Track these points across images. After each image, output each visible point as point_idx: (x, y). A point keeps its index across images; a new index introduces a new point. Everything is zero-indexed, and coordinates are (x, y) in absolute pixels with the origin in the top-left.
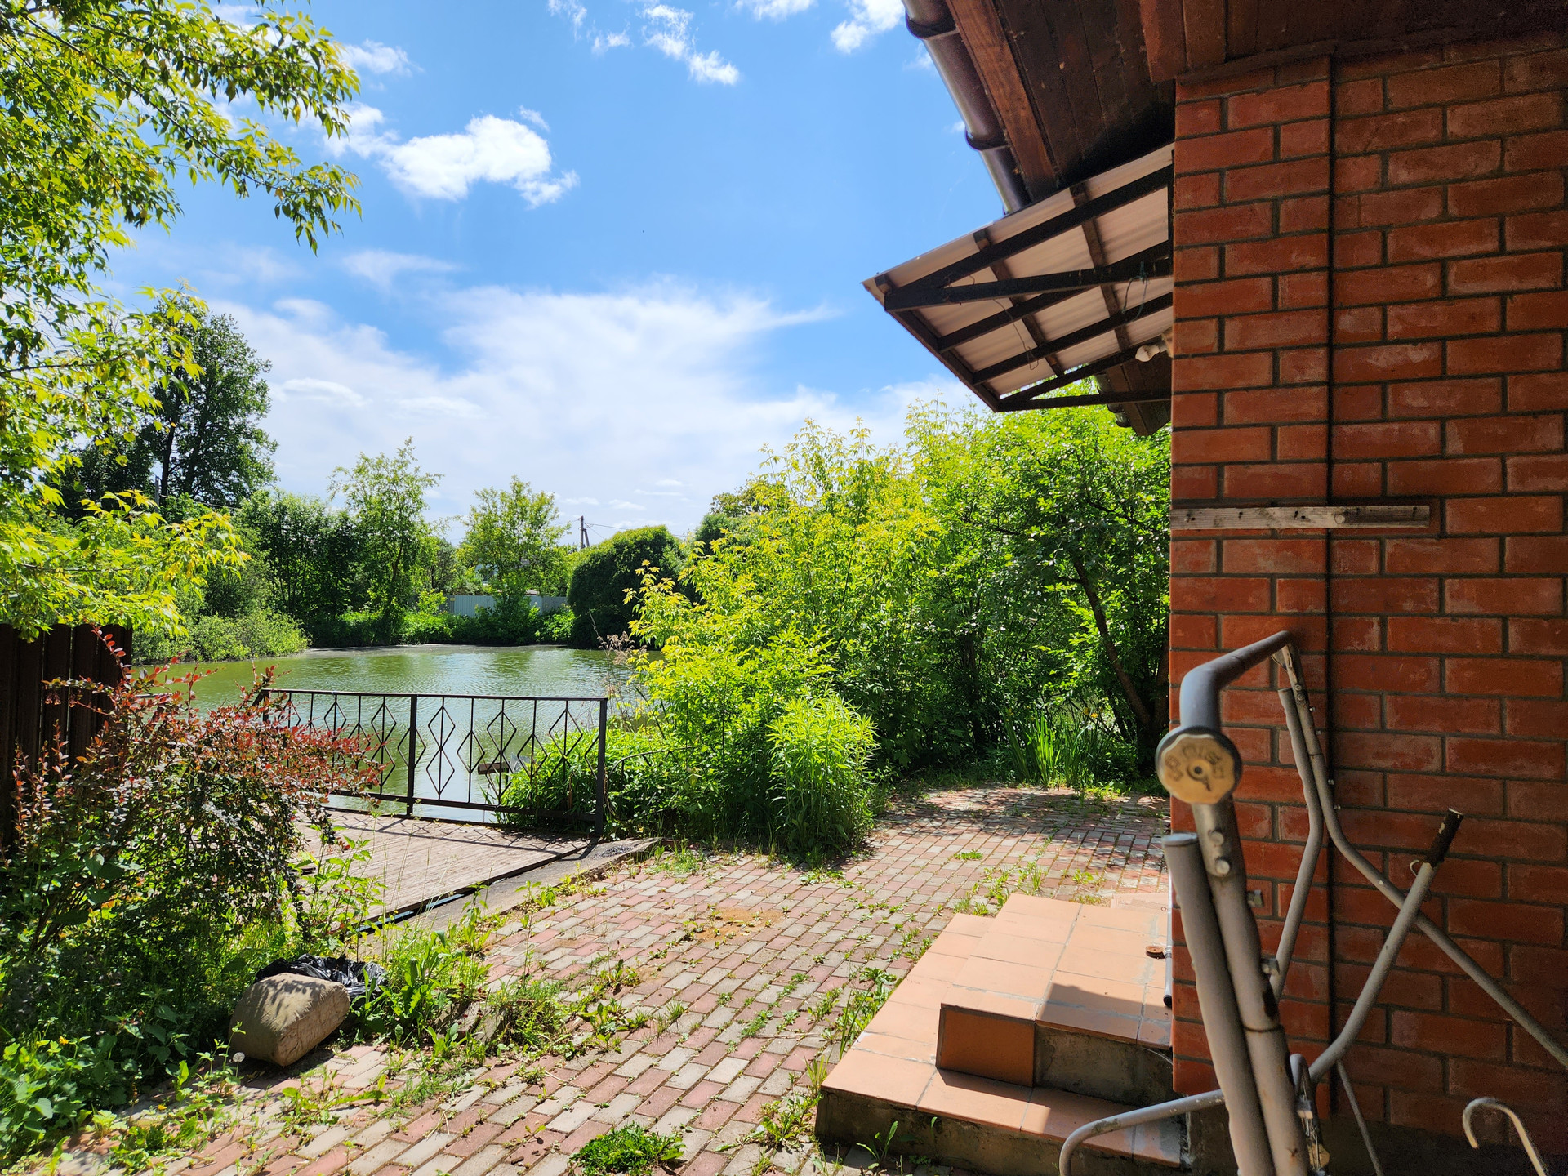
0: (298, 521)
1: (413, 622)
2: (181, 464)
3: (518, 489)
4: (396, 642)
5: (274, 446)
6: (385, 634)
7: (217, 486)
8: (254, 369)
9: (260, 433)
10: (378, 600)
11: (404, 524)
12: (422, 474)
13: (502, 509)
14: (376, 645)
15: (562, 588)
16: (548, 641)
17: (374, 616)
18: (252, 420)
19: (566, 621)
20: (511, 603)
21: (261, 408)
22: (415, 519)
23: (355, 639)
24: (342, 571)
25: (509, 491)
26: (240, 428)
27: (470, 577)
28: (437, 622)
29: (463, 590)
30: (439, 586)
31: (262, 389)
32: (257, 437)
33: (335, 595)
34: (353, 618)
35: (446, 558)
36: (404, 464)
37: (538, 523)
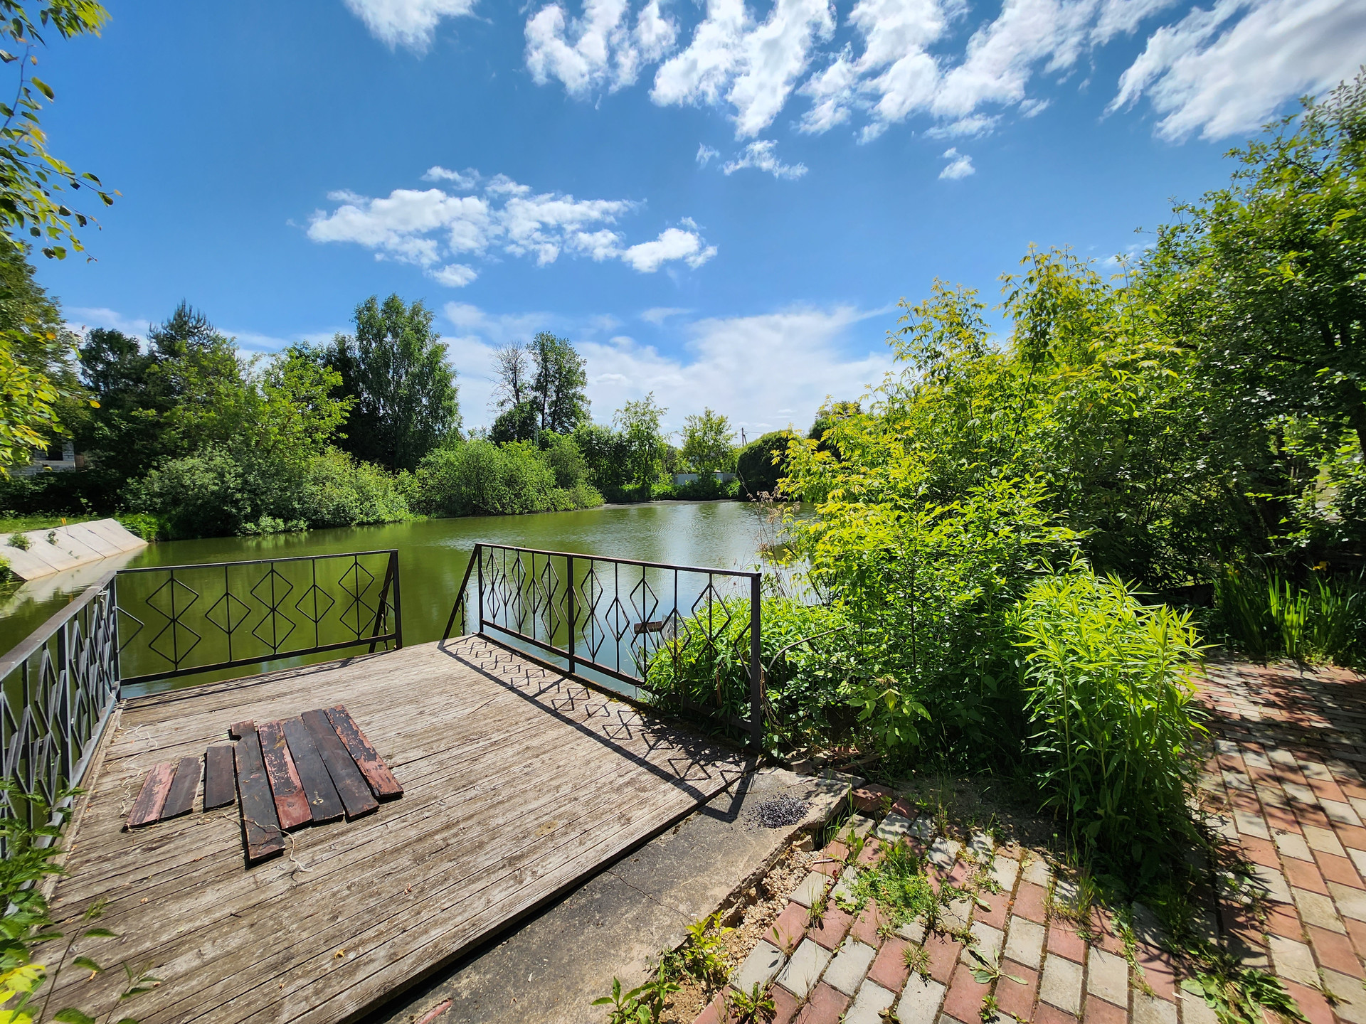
0: (599, 439)
1: (657, 488)
2: (550, 414)
3: (708, 414)
4: (648, 499)
5: (590, 402)
6: (643, 495)
7: (566, 425)
8: (579, 364)
9: (583, 396)
10: (639, 478)
11: (649, 437)
12: (657, 409)
13: (699, 426)
14: (639, 502)
15: (733, 468)
16: (726, 497)
17: (638, 486)
18: (579, 390)
19: (736, 486)
20: (707, 476)
21: (583, 384)
22: (654, 433)
23: (628, 498)
24: (621, 463)
25: (703, 416)
26: (574, 395)
27: (685, 464)
28: (669, 488)
29: (682, 471)
30: (670, 470)
31: (583, 374)
32: (582, 398)
33: (618, 476)
34: (628, 487)
35: (672, 454)
36: (648, 404)
37: (719, 432)
